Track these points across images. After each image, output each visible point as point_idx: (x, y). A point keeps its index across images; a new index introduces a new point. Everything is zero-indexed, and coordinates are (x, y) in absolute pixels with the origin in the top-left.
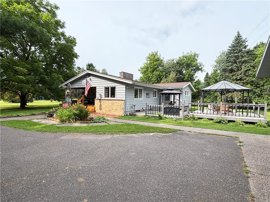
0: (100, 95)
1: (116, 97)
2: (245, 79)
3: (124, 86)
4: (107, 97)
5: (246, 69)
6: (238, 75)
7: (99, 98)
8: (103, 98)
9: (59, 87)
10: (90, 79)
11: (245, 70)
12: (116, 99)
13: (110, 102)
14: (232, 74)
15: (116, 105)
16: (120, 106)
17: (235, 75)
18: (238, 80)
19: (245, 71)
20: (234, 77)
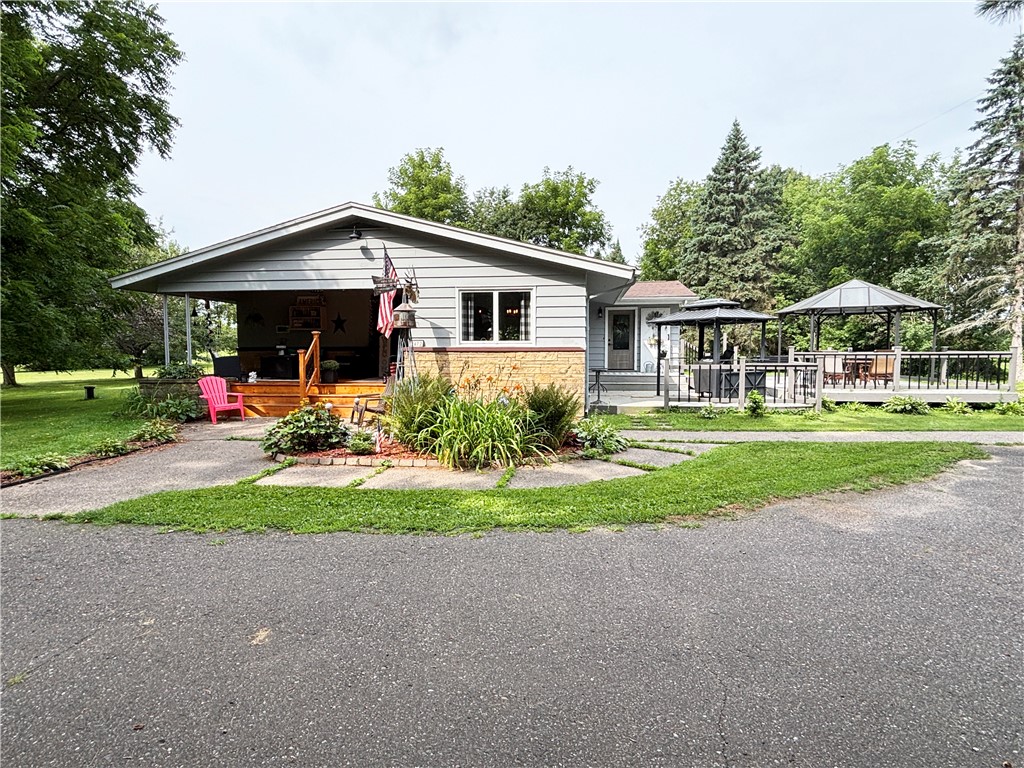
0: (435, 328)
1: (532, 336)
2: (768, 278)
3: (583, 291)
4: (472, 337)
5: (770, 245)
6: (747, 264)
7: (433, 344)
8: (457, 342)
9: (115, 285)
10: (364, 249)
11: (768, 248)
12: (533, 346)
13: (500, 358)
14: (728, 260)
15: (537, 371)
16: (564, 376)
17: (735, 263)
18: (747, 280)
19: (766, 252)
20: (736, 271)
